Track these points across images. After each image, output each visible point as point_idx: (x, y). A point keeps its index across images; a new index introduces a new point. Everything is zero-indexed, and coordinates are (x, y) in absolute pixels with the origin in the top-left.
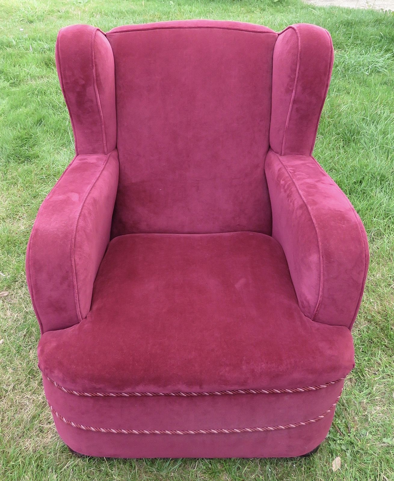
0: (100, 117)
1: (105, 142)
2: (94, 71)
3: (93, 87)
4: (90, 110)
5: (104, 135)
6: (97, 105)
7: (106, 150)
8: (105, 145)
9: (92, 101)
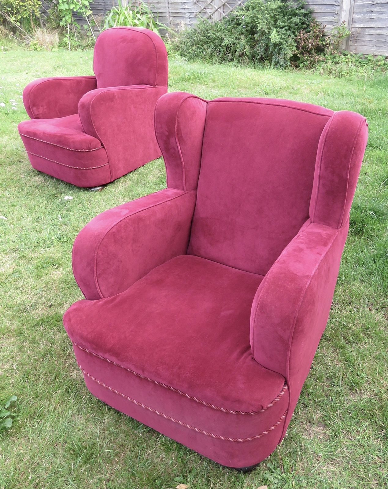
0: (181, 162)
1: (184, 182)
2: (176, 126)
3: (174, 139)
4: (174, 156)
5: (184, 176)
6: (179, 152)
7: (185, 188)
8: (184, 184)
9: (174, 149)
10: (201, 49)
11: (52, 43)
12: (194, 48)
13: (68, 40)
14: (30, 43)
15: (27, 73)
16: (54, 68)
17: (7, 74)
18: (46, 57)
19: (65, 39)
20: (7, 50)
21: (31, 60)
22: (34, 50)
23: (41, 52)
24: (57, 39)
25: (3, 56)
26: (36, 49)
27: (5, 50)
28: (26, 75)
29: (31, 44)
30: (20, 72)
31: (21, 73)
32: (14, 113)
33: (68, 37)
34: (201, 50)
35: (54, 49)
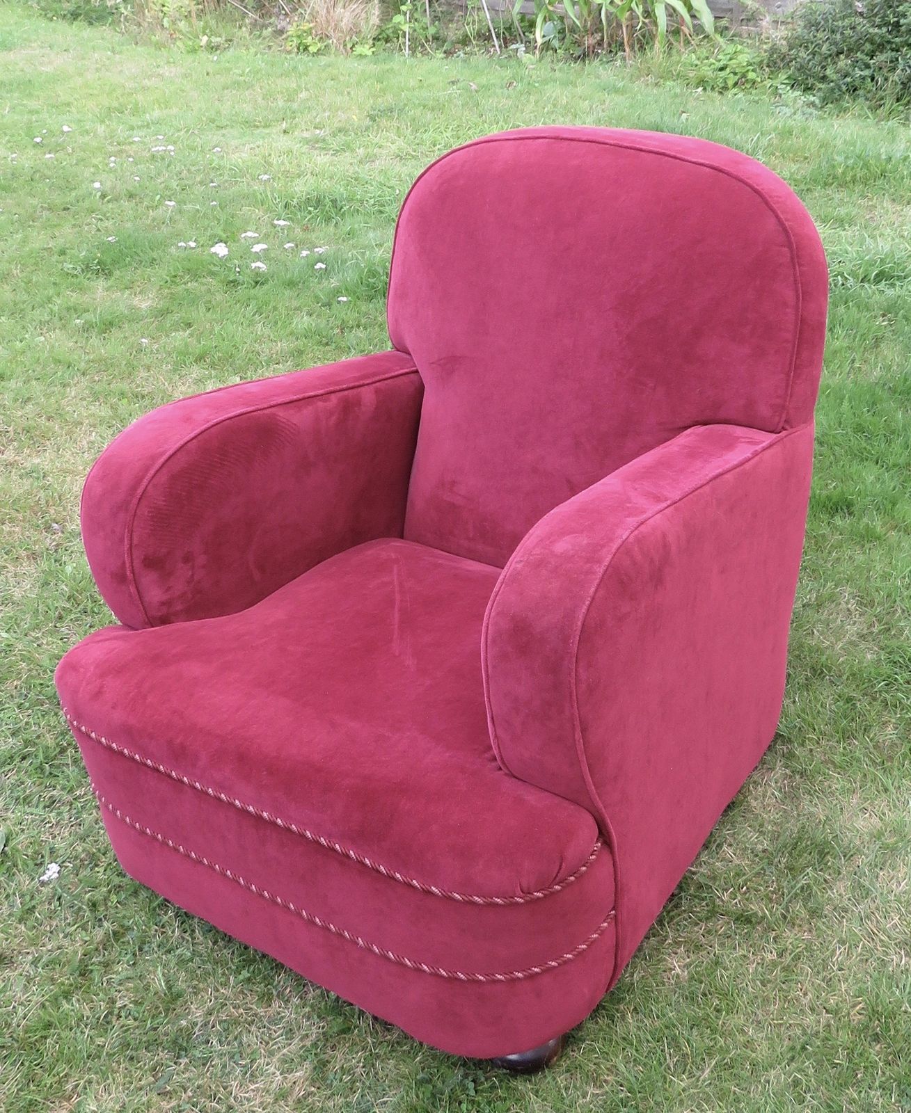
10: (868, 66)
11: (355, 30)
12: (843, 62)
13: (405, 23)
14: (289, 28)
15: (285, 132)
16: (373, 119)
17: (224, 131)
18: (341, 78)
19: (398, 19)
20: (217, 48)
21: (294, 85)
22: (298, 49)
23: (323, 60)
24: (375, 20)
25: (211, 71)
26: (306, 48)
27: (213, 48)
28: (286, 137)
29: (291, 30)
30: (266, 126)
31: (267, 131)
32: (257, 283)
33: (405, 14)
34: (867, 73)
35: (359, 50)
